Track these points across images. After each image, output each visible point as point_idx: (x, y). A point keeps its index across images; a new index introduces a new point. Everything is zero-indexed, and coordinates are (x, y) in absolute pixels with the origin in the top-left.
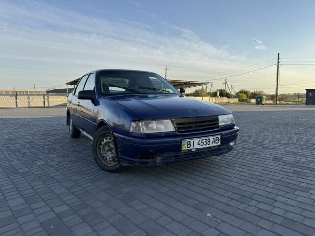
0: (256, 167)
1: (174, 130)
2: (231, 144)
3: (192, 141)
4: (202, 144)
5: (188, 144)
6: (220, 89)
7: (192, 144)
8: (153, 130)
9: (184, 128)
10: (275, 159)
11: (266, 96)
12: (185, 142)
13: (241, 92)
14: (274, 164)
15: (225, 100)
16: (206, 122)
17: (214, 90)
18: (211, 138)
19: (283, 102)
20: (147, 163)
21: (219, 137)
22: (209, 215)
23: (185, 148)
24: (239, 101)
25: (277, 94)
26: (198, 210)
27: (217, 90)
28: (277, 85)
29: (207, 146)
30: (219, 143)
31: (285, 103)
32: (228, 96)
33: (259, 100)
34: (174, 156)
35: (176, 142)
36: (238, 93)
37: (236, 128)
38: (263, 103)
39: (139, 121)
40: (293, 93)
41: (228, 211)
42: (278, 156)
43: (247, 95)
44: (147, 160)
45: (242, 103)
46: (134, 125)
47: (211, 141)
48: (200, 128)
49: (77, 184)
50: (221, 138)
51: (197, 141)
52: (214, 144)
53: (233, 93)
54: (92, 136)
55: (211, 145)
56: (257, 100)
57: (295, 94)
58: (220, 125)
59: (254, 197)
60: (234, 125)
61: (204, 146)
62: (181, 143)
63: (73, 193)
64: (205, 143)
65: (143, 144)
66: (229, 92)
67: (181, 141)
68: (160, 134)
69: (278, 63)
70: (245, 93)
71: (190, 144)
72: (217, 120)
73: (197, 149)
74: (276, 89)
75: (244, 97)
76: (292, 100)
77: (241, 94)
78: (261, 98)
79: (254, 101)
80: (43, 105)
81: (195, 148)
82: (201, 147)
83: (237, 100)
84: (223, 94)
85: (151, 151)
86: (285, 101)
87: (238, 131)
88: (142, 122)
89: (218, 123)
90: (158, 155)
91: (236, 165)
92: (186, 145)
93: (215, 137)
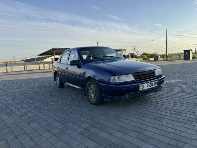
0: (175, 97)
1: (134, 80)
2: (161, 85)
3: (144, 85)
4: (149, 86)
5: (142, 87)
6: (131, 53)
7: (144, 86)
8: (123, 80)
9: (139, 78)
10: (183, 92)
11: (160, 55)
12: (141, 86)
13: (144, 54)
14: (184, 95)
15: (135, 59)
16: (149, 74)
17: (127, 54)
18: (153, 83)
19: (170, 59)
20: (121, 98)
21: (157, 82)
22: (164, 122)
23: (141, 89)
24: (143, 59)
25: (167, 54)
26: (158, 120)
27: (129, 54)
28: (166, 49)
29: (151, 87)
30: (157, 85)
31: (171, 59)
32: (136, 57)
33: (156, 58)
34: (135, 94)
35: (136, 86)
36: (142, 55)
37: (163, 76)
38: (159, 60)
39: (115, 76)
40: (175, 53)
41: (173, 120)
42: (184, 90)
43: (147, 56)
44: (121, 97)
45: (145, 60)
46: (112, 78)
47: (153, 84)
48: (147, 78)
49: (83, 113)
50: (158, 82)
51: (146, 85)
52: (155, 86)
53: (139, 55)
54: (78, 86)
55: (153, 86)
56: (155, 59)
57: (176, 53)
58: (156, 75)
59: (183, 112)
60: (162, 75)
61: (150, 87)
62: (139, 87)
63: (84, 117)
64: (150, 86)
65: (119, 88)
66: (136, 54)
67: (139, 85)
68: (127, 82)
69: (166, 35)
70: (146, 54)
71: (143, 87)
72: (154, 72)
73: (147, 89)
74: (166, 51)
75: (146, 57)
76: (174, 57)
77: (144, 55)
78: (157, 57)
79: (152, 59)
80: (24, 70)
81: (146, 88)
82: (149, 88)
83: (142, 59)
84: (133, 56)
85: (124, 92)
86: (170, 58)
87: (164, 78)
88: (117, 76)
89: (155, 74)
90: (127, 94)
91: (163, 97)
92: (141, 88)
93: (155, 82)
